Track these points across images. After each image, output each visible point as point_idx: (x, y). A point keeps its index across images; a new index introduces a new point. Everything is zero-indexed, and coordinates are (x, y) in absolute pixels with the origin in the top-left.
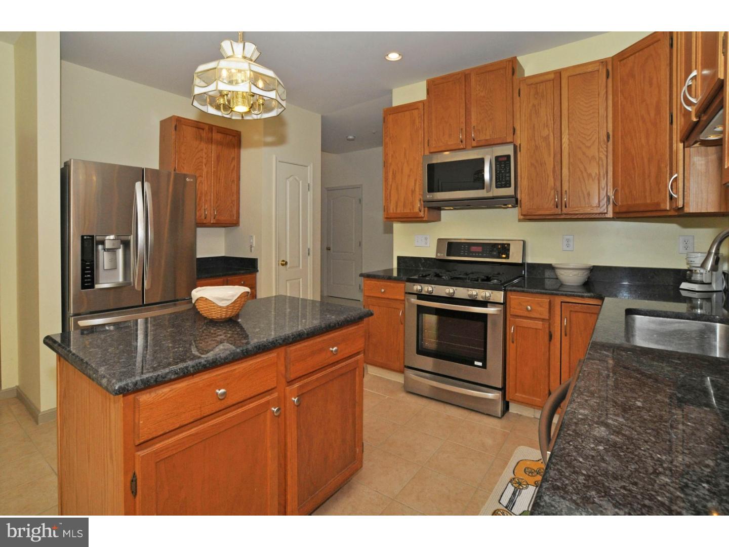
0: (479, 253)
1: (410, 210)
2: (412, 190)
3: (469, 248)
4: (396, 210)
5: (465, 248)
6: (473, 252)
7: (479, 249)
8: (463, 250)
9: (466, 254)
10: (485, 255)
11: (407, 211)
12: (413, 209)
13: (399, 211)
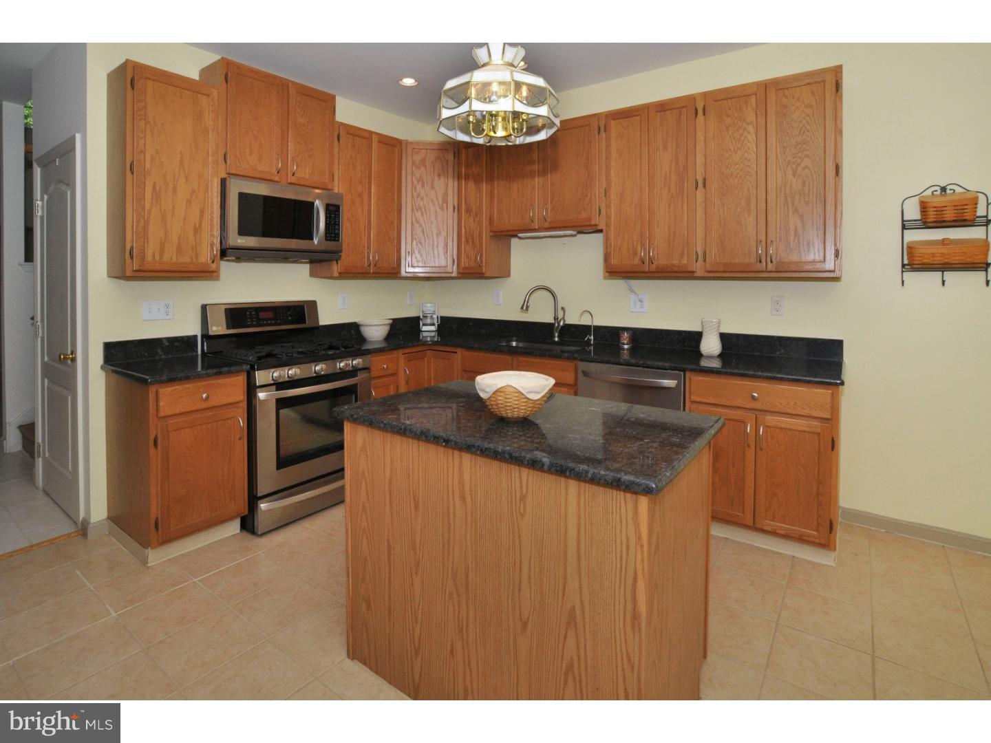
0: (270, 319)
1: (192, 258)
2: (195, 227)
3: (257, 315)
4: (161, 256)
5: (251, 314)
6: (263, 320)
7: (270, 314)
8: (249, 318)
9: (255, 323)
10: (279, 321)
11: (185, 259)
12: (197, 256)
13: (166, 258)
